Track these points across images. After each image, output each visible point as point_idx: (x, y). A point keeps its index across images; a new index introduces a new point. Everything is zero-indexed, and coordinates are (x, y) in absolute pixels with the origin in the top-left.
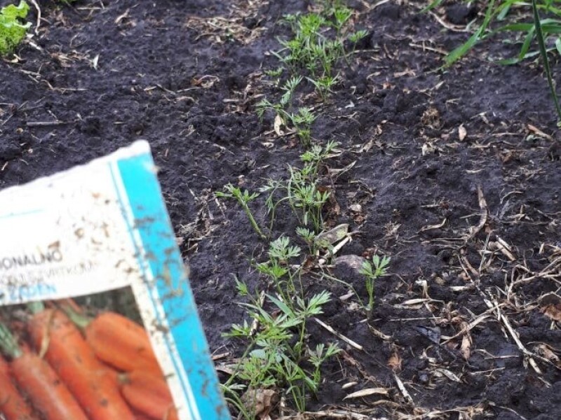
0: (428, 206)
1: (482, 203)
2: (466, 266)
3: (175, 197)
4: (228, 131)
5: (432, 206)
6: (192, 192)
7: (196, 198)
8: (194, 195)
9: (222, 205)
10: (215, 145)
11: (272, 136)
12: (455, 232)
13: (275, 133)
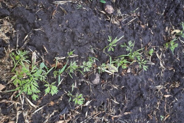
0: (125, 97)
1: (126, 113)
2: (97, 113)
3: (134, 3)
4: (171, 14)
5: (125, 98)
6: (137, 9)
7: (134, 11)
8: (136, 10)
9: (130, 23)
10: (164, 11)
11: (172, 29)
12: (114, 107)
13: (173, 30)
